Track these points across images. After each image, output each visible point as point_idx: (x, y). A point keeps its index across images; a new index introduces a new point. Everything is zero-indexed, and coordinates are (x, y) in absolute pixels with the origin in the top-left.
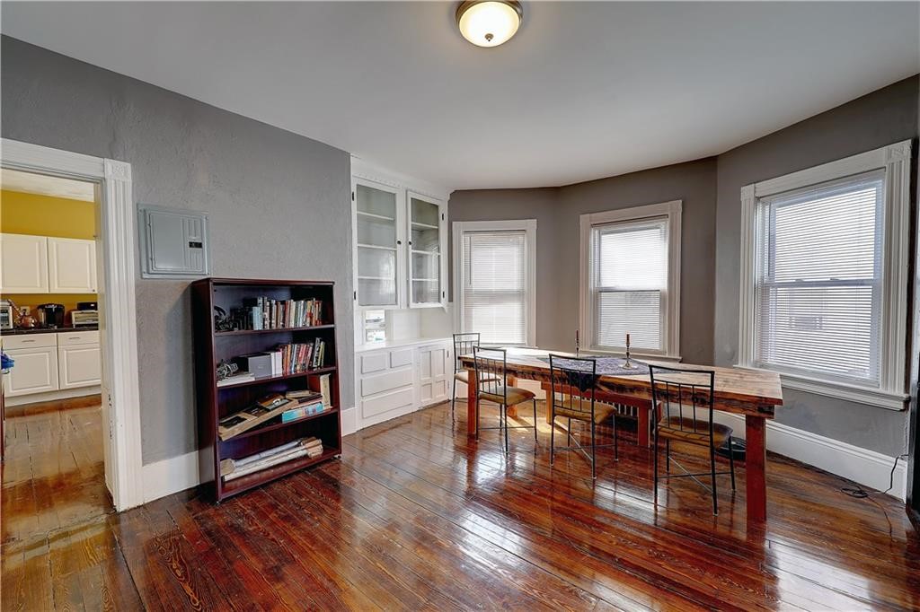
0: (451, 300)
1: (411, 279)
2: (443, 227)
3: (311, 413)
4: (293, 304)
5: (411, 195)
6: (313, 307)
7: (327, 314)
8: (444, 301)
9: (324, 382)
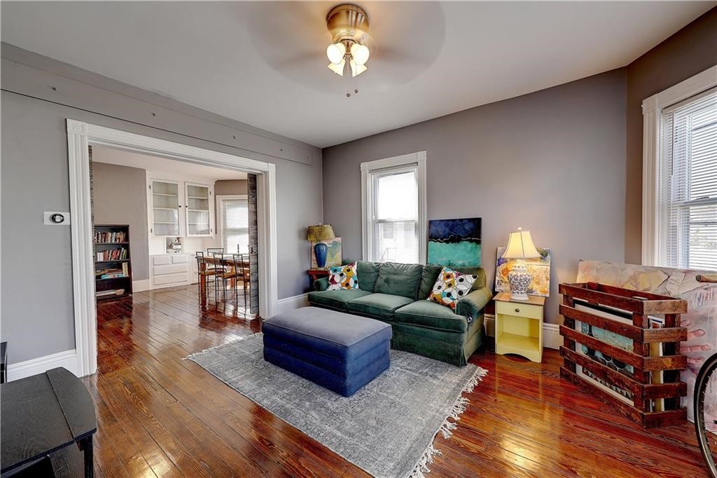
0: (216, 233)
1: (188, 224)
2: (211, 198)
3: (116, 277)
4: (110, 234)
5: (187, 184)
6: (121, 236)
7: (127, 238)
8: (212, 234)
9: (125, 266)
